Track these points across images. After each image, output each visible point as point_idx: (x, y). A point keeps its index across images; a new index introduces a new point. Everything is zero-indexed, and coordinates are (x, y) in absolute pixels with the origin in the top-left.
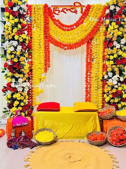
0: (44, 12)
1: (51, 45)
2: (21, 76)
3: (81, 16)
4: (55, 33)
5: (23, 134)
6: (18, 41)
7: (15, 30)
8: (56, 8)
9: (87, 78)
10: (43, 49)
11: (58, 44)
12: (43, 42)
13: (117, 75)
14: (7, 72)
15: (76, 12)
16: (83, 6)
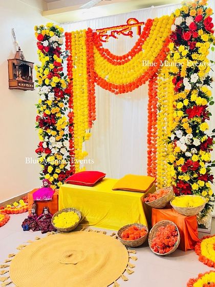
0: (87, 41)
2: (54, 133)
3: (139, 40)
4: (103, 68)
7: (47, 72)
8: (102, 33)
9: (149, 136)
10: (86, 94)
11: (107, 86)
12: (87, 84)
13: (190, 136)
15: (131, 34)
16: (141, 23)
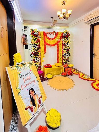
0: (44, 34)
1: (46, 45)
2: (38, 56)
3: (55, 36)
4: (47, 41)
5: (42, 76)
6: (36, 45)
7: (35, 41)
8: (47, 33)
9: (57, 55)
10: (44, 46)
11: (48, 45)
12: (44, 44)
13: (67, 54)
14: (32, 55)
15: (54, 34)
16: (56, 32)
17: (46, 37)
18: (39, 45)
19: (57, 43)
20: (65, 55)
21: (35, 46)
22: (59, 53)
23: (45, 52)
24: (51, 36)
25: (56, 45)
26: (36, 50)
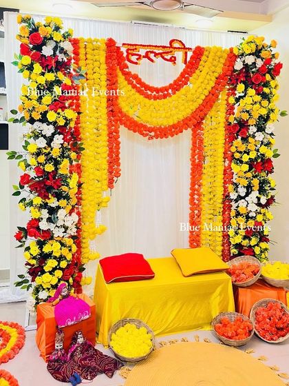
0: (108, 58)
1: (123, 130)
2: (63, 202)
3: (184, 70)
4: (131, 102)
5: (80, 340)
6: (55, 123)
7: (48, 99)
8: (133, 50)
9: (192, 195)
10: (105, 137)
12: (106, 122)
15: (173, 60)
16: (190, 49)
17: (121, 79)
18: (72, 125)
19: (195, 121)
20: (240, 198)
21: (48, 130)
22: (205, 180)
23: (111, 173)
24: (158, 73)
25: (187, 134)
26: (50, 159)
